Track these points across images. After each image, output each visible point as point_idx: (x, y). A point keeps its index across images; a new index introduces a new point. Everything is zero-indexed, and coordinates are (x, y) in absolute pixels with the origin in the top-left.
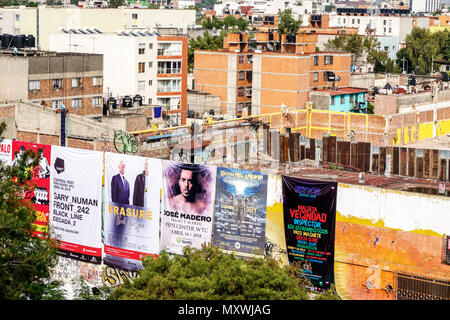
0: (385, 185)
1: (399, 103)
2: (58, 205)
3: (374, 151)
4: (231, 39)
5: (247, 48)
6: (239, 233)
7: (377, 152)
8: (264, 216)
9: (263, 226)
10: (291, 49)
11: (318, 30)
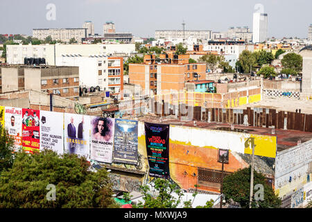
0: (206, 126)
1: (228, 87)
2: (44, 139)
3: (203, 110)
4: (147, 57)
5: (154, 62)
6: (125, 150)
7: (204, 111)
8: (137, 141)
9: (137, 146)
10: (176, 62)
11: (197, 52)
